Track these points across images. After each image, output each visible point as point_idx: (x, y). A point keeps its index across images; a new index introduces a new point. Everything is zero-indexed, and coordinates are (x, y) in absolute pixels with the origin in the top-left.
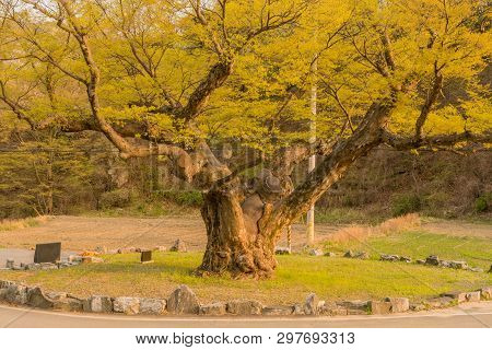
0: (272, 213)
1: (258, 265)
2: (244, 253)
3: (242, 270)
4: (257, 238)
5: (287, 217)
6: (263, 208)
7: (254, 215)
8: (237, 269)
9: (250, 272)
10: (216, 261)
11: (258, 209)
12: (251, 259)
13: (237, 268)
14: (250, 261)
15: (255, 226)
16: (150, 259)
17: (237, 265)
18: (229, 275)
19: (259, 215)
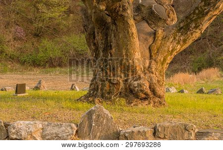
0: (164, 38)
1: (153, 91)
2: (140, 78)
3: (137, 97)
4: (150, 64)
5: (179, 43)
6: (155, 34)
7: (146, 40)
8: (131, 96)
9: (145, 99)
10: (107, 88)
11: (149, 34)
12: (147, 85)
13: (131, 94)
14: (146, 87)
15: (147, 51)
16: (24, 92)
17: (131, 91)
18: (123, 101)
19: (151, 40)
